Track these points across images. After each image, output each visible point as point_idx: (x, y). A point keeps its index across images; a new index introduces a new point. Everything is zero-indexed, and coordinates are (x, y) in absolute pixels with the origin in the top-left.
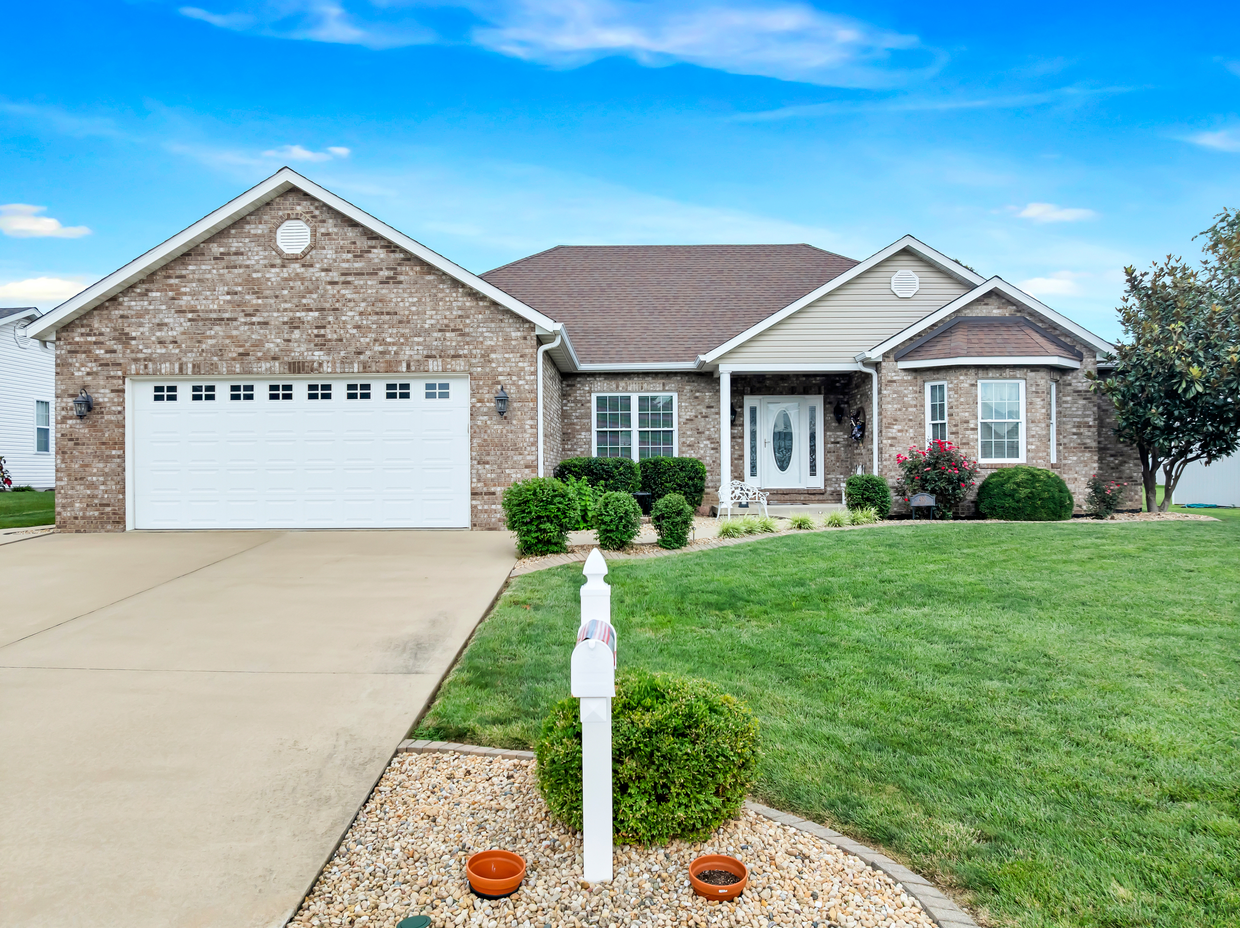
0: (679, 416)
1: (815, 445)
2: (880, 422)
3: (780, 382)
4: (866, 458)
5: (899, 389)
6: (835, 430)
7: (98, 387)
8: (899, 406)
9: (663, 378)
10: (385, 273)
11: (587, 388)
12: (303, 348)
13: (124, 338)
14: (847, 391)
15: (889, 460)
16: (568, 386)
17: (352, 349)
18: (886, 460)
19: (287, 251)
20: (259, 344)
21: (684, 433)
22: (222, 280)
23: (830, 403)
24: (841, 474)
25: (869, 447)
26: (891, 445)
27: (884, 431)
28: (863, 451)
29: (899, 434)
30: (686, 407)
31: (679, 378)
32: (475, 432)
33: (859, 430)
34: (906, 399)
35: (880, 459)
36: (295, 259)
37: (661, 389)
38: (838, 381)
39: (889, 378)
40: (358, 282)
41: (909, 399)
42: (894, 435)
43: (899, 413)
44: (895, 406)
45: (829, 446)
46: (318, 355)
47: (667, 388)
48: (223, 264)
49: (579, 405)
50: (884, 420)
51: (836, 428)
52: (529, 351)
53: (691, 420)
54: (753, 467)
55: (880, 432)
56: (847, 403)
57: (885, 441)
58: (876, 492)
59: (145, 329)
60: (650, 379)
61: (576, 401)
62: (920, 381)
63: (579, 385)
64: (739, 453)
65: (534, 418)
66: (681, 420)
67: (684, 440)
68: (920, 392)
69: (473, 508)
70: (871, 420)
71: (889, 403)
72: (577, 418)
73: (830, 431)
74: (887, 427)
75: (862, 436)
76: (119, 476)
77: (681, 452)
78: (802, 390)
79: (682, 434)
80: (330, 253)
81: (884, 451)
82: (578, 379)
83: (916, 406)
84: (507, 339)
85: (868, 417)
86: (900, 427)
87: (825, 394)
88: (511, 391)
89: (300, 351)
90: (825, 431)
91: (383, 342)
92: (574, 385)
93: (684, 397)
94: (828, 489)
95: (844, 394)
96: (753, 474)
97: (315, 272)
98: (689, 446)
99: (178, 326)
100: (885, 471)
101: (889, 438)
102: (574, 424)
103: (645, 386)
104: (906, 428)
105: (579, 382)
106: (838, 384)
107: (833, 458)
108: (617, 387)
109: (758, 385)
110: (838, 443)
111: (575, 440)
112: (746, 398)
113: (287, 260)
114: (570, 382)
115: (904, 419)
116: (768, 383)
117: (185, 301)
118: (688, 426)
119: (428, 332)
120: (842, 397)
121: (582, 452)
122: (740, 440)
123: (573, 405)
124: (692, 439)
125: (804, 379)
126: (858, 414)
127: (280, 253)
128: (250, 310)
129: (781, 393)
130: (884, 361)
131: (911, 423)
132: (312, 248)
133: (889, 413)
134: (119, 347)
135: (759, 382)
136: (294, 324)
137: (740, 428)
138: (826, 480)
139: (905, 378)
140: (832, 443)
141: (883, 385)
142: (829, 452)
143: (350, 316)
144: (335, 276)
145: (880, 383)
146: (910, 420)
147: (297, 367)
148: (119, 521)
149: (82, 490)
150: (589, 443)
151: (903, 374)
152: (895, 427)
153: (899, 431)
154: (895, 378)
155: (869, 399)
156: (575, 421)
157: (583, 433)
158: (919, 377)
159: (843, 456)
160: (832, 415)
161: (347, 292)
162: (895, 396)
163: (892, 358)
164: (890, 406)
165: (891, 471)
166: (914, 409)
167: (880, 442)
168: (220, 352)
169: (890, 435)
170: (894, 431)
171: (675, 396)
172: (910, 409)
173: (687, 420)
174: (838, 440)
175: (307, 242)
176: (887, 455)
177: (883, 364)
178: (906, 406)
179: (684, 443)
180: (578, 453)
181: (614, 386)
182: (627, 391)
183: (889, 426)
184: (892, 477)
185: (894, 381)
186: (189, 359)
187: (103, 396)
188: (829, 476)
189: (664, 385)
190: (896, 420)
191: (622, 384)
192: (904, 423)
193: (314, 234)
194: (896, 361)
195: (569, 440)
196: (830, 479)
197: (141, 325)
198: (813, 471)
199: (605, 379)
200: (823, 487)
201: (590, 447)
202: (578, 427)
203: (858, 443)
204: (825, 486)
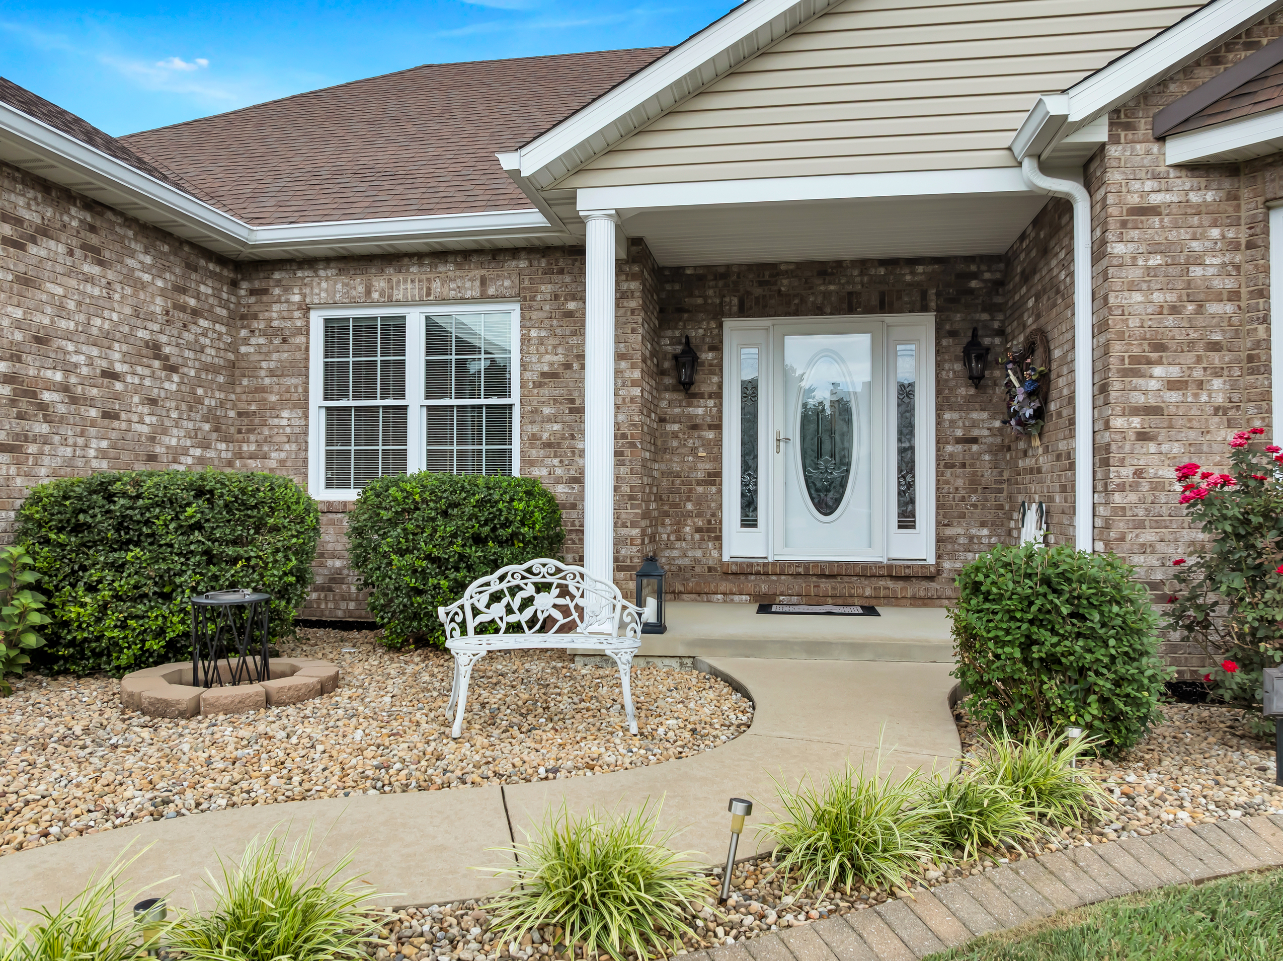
0: (524, 367)
1: (912, 449)
2: (1101, 354)
3: (818, 281)
4: (1051, 483)
5: (1173, 235)
6: (967, 405)
8: (1171, 297)
9: (481, 265)
11: (296, 298)
14: (998, 300)
15: (1135, 487)
16: (252, 292)
18: (1122, 488)
21: (535, 411)
23: (953, 334)
24: (983, 525)
25: (1062, 446)
26: (1143, 436)
27: (1116, 385)
28: (1045, 462)
29: (1173, 397)
30: (541, 341)
31: (523, 264)
33: (1030, 395)
34: (1197, 271)
35: (1101, 485)
37: (476, 293)
38: (975, 276)
39: (1134, 200)
42: (1152, 401)
43: (1170, 321)
44: (1158, 297)
45: (949, 448)
47: (491, 291)
49: (277, 342)
50: (1117, 348)
51: (968, 400)
53: (553, 375)
54: (749, 503)
55: (1102, 389)
56: (1001, 332)
57: (1118, 423)
58: (1092, 635)
60: (449, 268)
61: (270, 332)
62: (1249, 207)
63: (277, 291)
64: (709, 466)
66: (528, 375)
67: (535, 428)
68: (1250, 246)
70: (1069, 362)
71: (1132, 287)
72: (272, 373)
73: (951, 408)
74: (1125, 373)
75: (1040, 414)
77: (527, 462)
78: (875, 301)
79: (531, 415)
81: (1115, 457)
82: (277, 275)
83: (1234, 296)
85: (1057, 353)
86: (1174, 372)
87: (938, 310)
90: (939, 408)
92: (265, 292)
93: (535, 315)
94: (947, 565)
95: (991, 308)
96: (749, 520)
98: (548, 445)
100: (1120, 526)
101: (1135, 411)
102: (262, 390)
103: (436, 286)
104: (1198, 374)
105: (278, 283)
106: (974, 284)
107: (960, 482)
108: (368, 292)
109: (758, 291)
110: (974, 440)
111: (266, 432)
112: (729, 324)
114: (257, 285)
115: (1191, 345)
116: (785, 284)
118: (545, 391)
120: (985, 316)
121: (282, 462)
122: (710, 435)
123: (262, 340)
124: (556, 427)
125: (882, 271)
126: (1030, 348)
129: (819, 311)
130: (1114, 139)
131: (1216, 358)
133: (1134, 322)
135: (761, 284)
137: (711, 403)
138: (939, 540)
139: (1194, 197)
140: (959, 441)
141: (1113, 224)
142: (947, 466)
145: (1099, 222)
146: (1215, 347)
150: (304, 438)
151: (1187, 182)
152: (1158, 371)
153: (1172, 385)
154: (1156, 199)
155: (1066, 294)
156: (267, 381)
157: (285, 414)
158: (1245, 193)
159: (988, 476)
160: (958, 366)
162: (1156, 260)
163: (1144, 127)
164: (1137, 297)
165: (1140, 525)
166: (1229, 308)
167: (1101, 425)
169: (1138, 399)
170: (1153, 384)
171: (516, 313)
172: (1214, 308)
173: (543, 375)
174: (976, 433)
176: (1127, 472)
177: (1113, 151)
179: (534, 437)
180: (273, 464)
181: (361, 289)
182: (391, 302)
183: (1135, 367)
184: (1144, 549)
185: (1153, 211)
188: (949, 531)
189: (483, 282)
190: (1160, 347)
191: (379, 283)
192: (1190, 358)
194: (1161, 139)
195: (249, 431)
196: (953, 540)
198: (907, 520)
199: (341, 272)
200: (932, 560)
201: (304, 447)
202: (273, 398)
203: (1029, 436)
204: (939, 557)
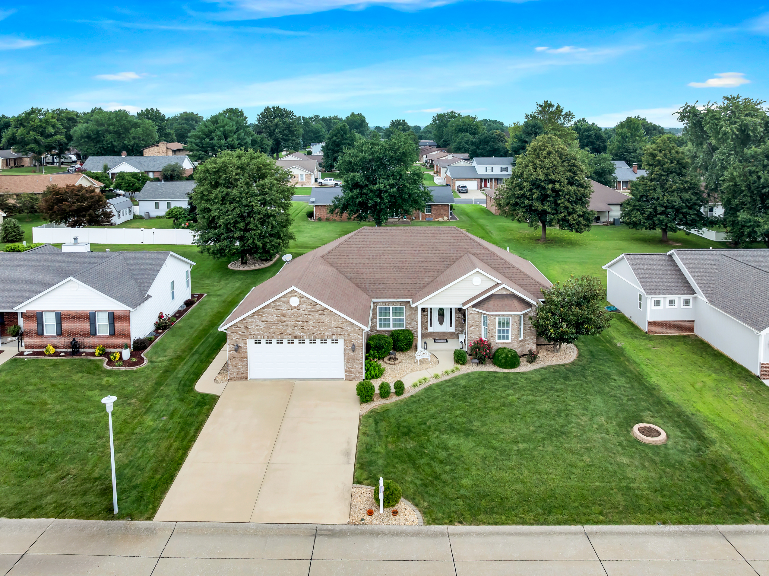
1: (452, 317)
5: (474, 316)
6: (459, 313)
7: (240, 342)
8: (473, 321)
9: (400, 302)
10: (320, 312)
11: (376, 305)
12: (298, 332)
13: (247, 329)
17: (311, 332)
19: (293, 305)
20: (285, 331)
22: (275, 313)
24: (460, 327)
26: (471, 333)
30: (408, 311)
31: (406, 302)
32: (346, 354)
35: (468, 337)
36: (295, 307)
37: (400, 305)
40: (313, 314)
41: (477, 319)
42: (472, 330)
46: (302, 334)
47: (402, 305)
48: (274, 309)
50: (469, 325)
52: (361, 333)
53: (409, 315)
54: (431, 325)
59: (253, 326)
60: (396, 303)
62: (480, 314)
64: (426, 320)
65: (362, 351)
66: (406, 315)
68: (480, 317)
69: (345, 375)
73: (457, 313)
76: (246, 366)
77: (406, 325)
79: (407, 320)
80: (305, 306)
84: (355, 330)
88: (356, 344)
89: (297, 333)
90: (455, 313)
91: (320, 331)
93: (407, 308)
97: (301, 311)
98: (409, 323)
99: (262, 326)
103: (394, 304)
107: (458, 322)
108: (385, 304)
110: (459, 317)
111: (372, 321)
113: (293, 308)
117: (264, 319)
118: (408, 317)
119: (332, 328)
121: (374, 325)
122: (426, 316)
124: (410, 321)
127: (291, 306)
128: (283, 321)
132: (299, 305)
134: (245, 331)
136: (295, 326)
137: (427, 312)
138: (455, 329)
140: (457, 317)
141: (469, 315)
142: (456, 320)
143: (311, 323)
144: (306, 312)
145: (468, 312)
146: (477, 325)
147: (296, 337)
148: (246, 378)
149: (236, 369)
150: (376, 322)
152: (472, 327)
153: (474, 329)
157: (374, 319)
159: (461, 321)
161: (310, 317)
162: (472, 318)
163: (471, 307)
164: (471, 321)
166: (478, 322)
167: (468, 331)
168: (275, 333)
169: (470, 330)
171: (404, 307)
175: (298, 303)
176: (470, 336)
177: (469, 308)
178: (476, 321)
179: (407, 322)
182: (388, 305)
183: (470, 327)
185: (472, 314)
186: (266, 334)
187: (241, 344)
192: (475, 326)
193: (300, 301)
194: (473, 308)
196: (457, 329)
197: (252, 325)
198: (451, 326)
199: (382, 302)
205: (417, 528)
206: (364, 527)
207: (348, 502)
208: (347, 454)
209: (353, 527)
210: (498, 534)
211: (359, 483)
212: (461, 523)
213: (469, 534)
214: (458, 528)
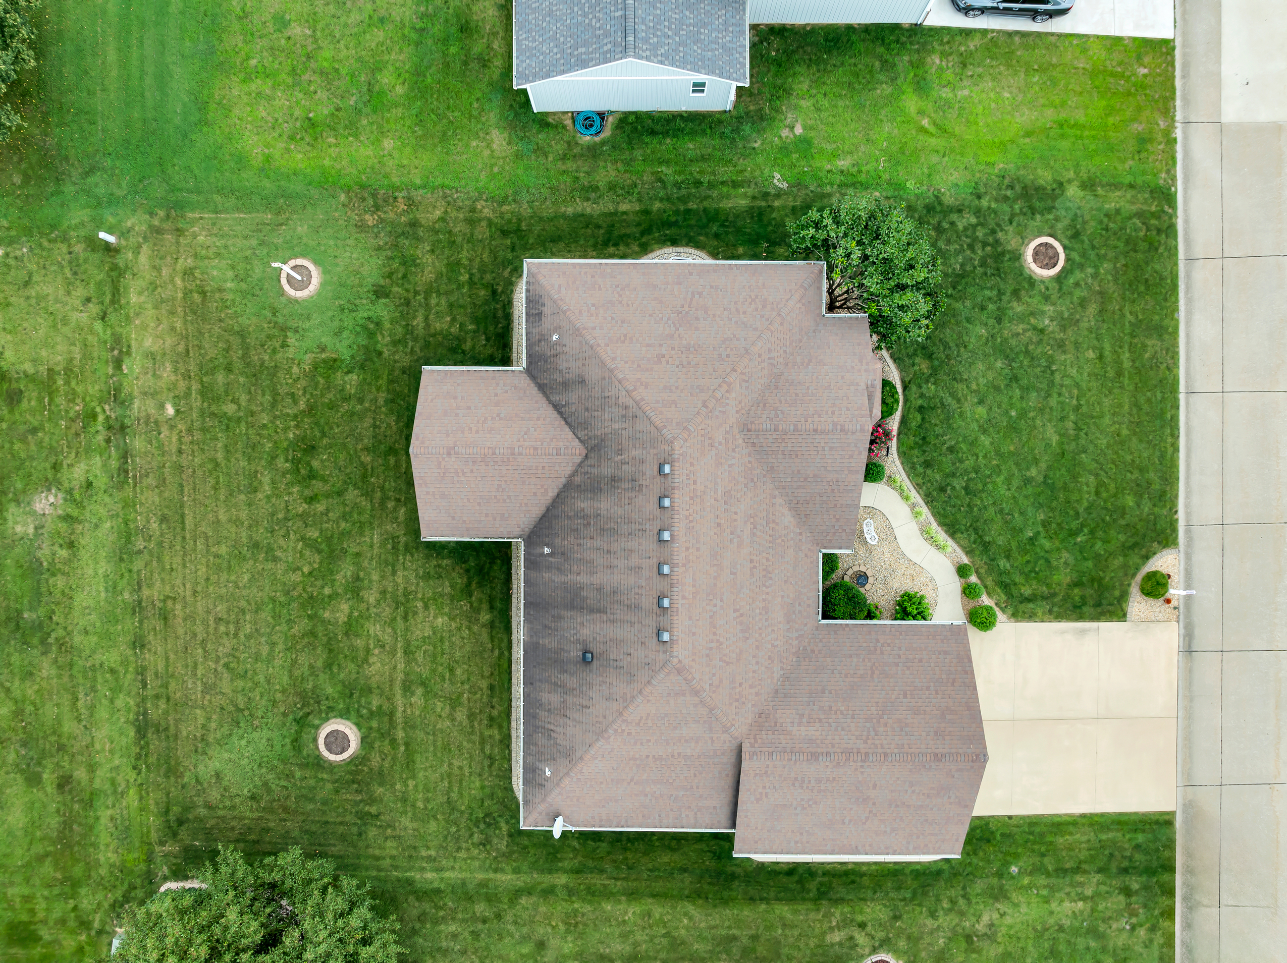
205: (1182, 555)
206: (1181, 607)
207: (1152, 625)
208: (1083, 632)
209: (1181, 617)
210: (1188, 477)
211: (1125, 615)
212: (1176, 512)
213: (1187, 506)
214: (1181, 516)
